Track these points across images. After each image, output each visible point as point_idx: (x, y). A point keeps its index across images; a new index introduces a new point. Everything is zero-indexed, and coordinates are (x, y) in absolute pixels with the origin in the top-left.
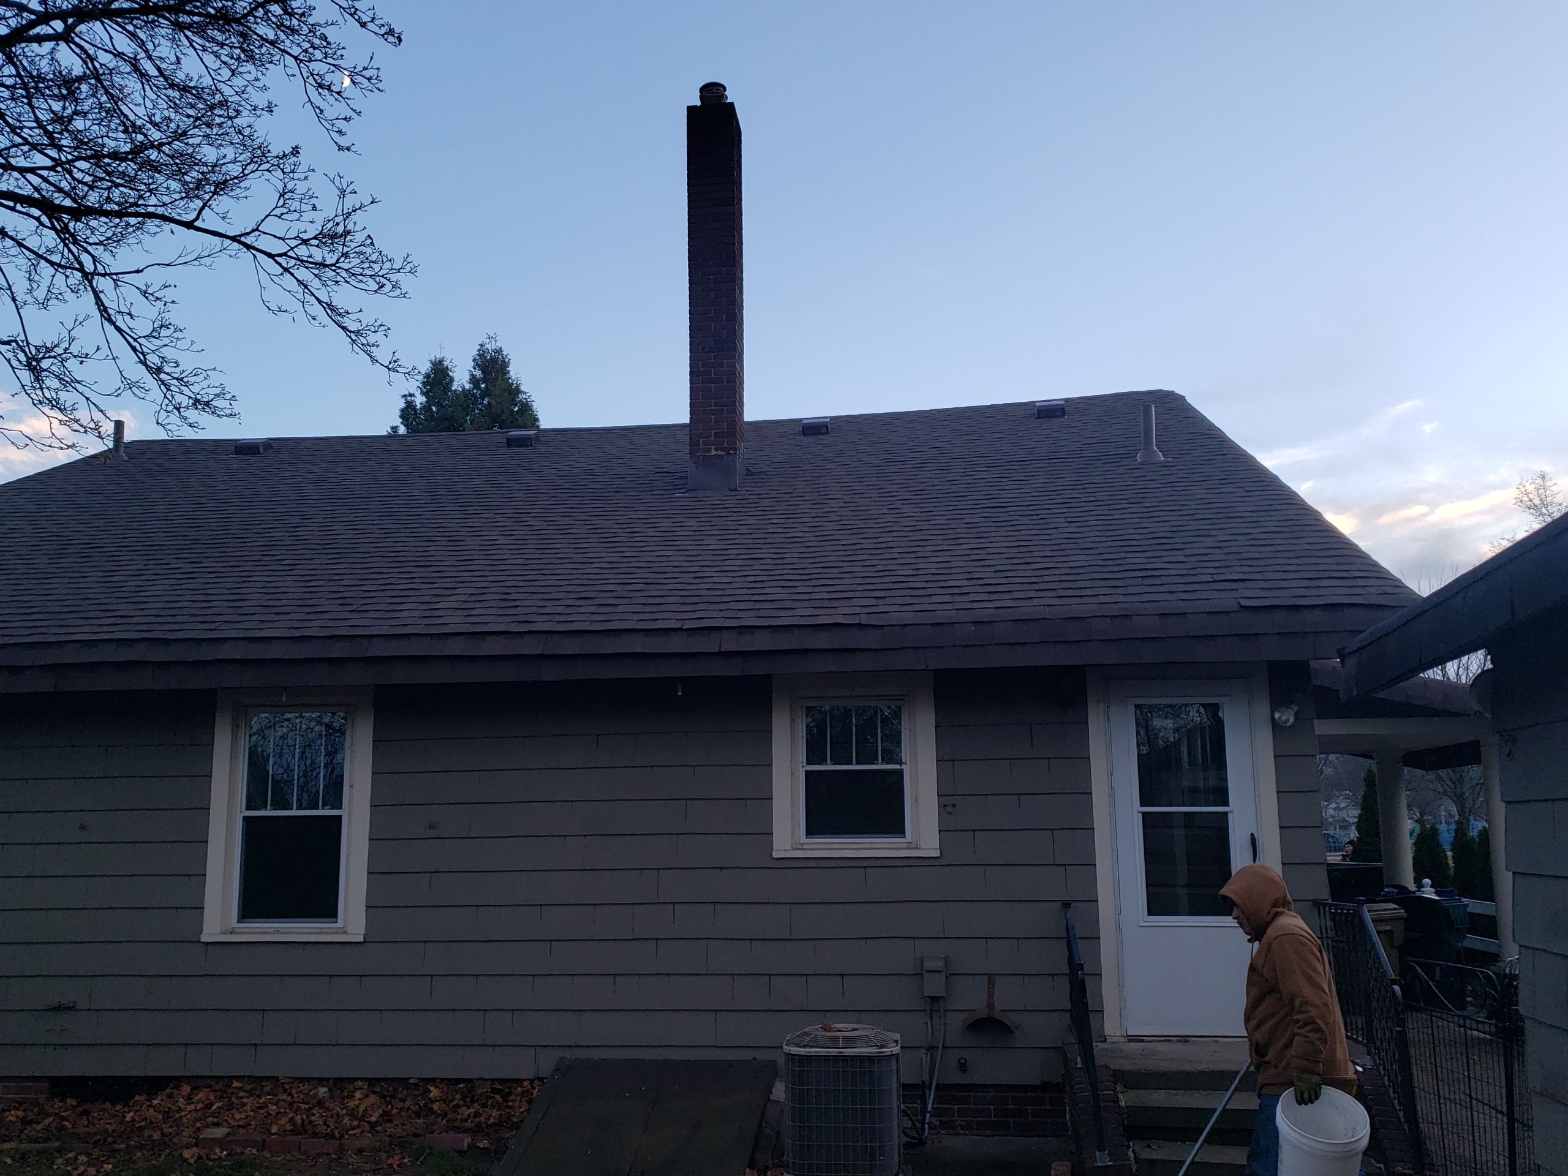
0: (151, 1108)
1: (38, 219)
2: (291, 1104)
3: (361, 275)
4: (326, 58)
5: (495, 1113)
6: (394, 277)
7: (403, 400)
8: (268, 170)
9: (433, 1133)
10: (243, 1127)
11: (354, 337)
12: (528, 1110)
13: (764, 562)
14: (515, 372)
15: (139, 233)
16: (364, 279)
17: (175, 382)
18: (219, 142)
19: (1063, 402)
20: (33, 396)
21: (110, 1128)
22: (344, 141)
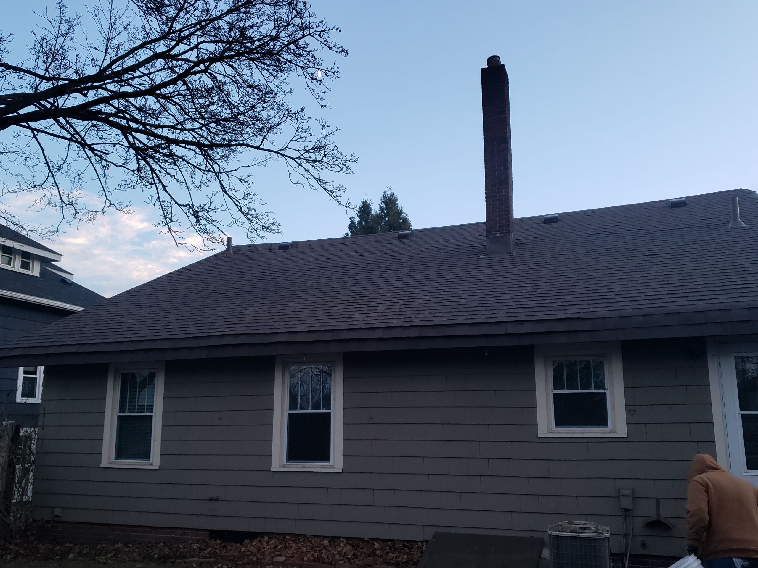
0: (251, 546)
1: (194, 151)
2: (312, 548)
3: (333, 164)
4: (314, 66)
5: (405, 557)
6: (347, 164)
7: (350, 220)
8: (291, 120)
9: (377, 565)
10: (291, 557)
11: (330, 193)
12: (421, 556)
13: (527, 288)
14: (400, 203)
15: (235, 153)
16: (334, 166)
17: (254, 218)
18: (268, 109)
19: (685, 199)
20: (196, 228)
21: (235, 554)
22: (324, 103)
